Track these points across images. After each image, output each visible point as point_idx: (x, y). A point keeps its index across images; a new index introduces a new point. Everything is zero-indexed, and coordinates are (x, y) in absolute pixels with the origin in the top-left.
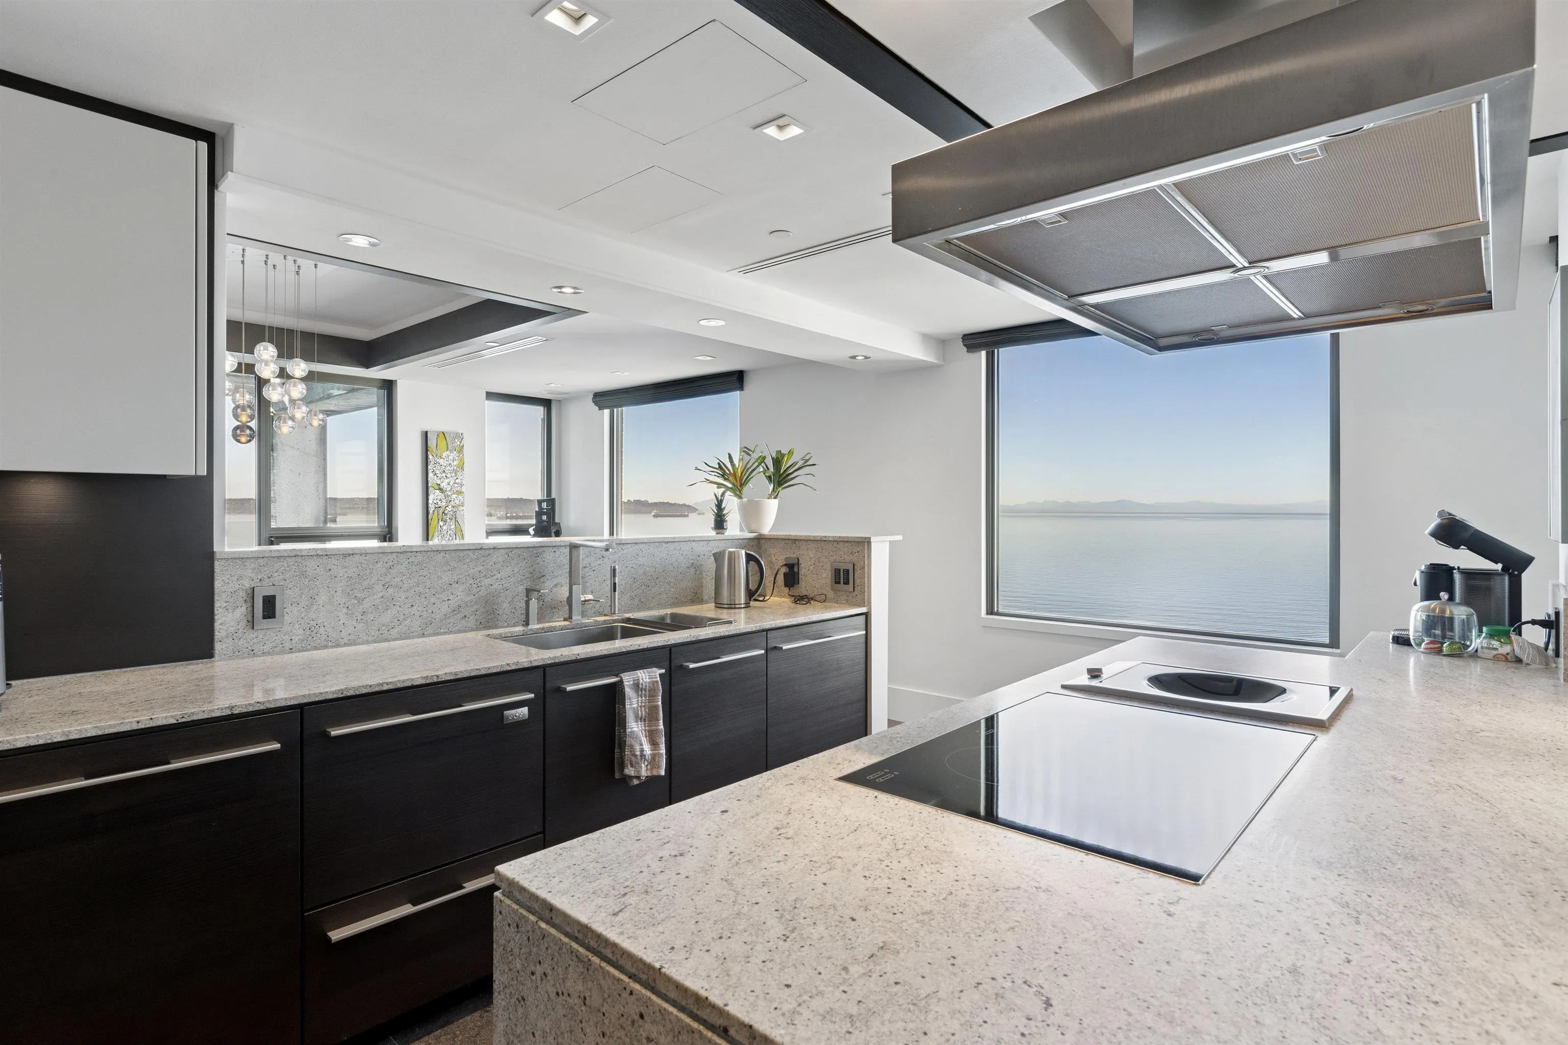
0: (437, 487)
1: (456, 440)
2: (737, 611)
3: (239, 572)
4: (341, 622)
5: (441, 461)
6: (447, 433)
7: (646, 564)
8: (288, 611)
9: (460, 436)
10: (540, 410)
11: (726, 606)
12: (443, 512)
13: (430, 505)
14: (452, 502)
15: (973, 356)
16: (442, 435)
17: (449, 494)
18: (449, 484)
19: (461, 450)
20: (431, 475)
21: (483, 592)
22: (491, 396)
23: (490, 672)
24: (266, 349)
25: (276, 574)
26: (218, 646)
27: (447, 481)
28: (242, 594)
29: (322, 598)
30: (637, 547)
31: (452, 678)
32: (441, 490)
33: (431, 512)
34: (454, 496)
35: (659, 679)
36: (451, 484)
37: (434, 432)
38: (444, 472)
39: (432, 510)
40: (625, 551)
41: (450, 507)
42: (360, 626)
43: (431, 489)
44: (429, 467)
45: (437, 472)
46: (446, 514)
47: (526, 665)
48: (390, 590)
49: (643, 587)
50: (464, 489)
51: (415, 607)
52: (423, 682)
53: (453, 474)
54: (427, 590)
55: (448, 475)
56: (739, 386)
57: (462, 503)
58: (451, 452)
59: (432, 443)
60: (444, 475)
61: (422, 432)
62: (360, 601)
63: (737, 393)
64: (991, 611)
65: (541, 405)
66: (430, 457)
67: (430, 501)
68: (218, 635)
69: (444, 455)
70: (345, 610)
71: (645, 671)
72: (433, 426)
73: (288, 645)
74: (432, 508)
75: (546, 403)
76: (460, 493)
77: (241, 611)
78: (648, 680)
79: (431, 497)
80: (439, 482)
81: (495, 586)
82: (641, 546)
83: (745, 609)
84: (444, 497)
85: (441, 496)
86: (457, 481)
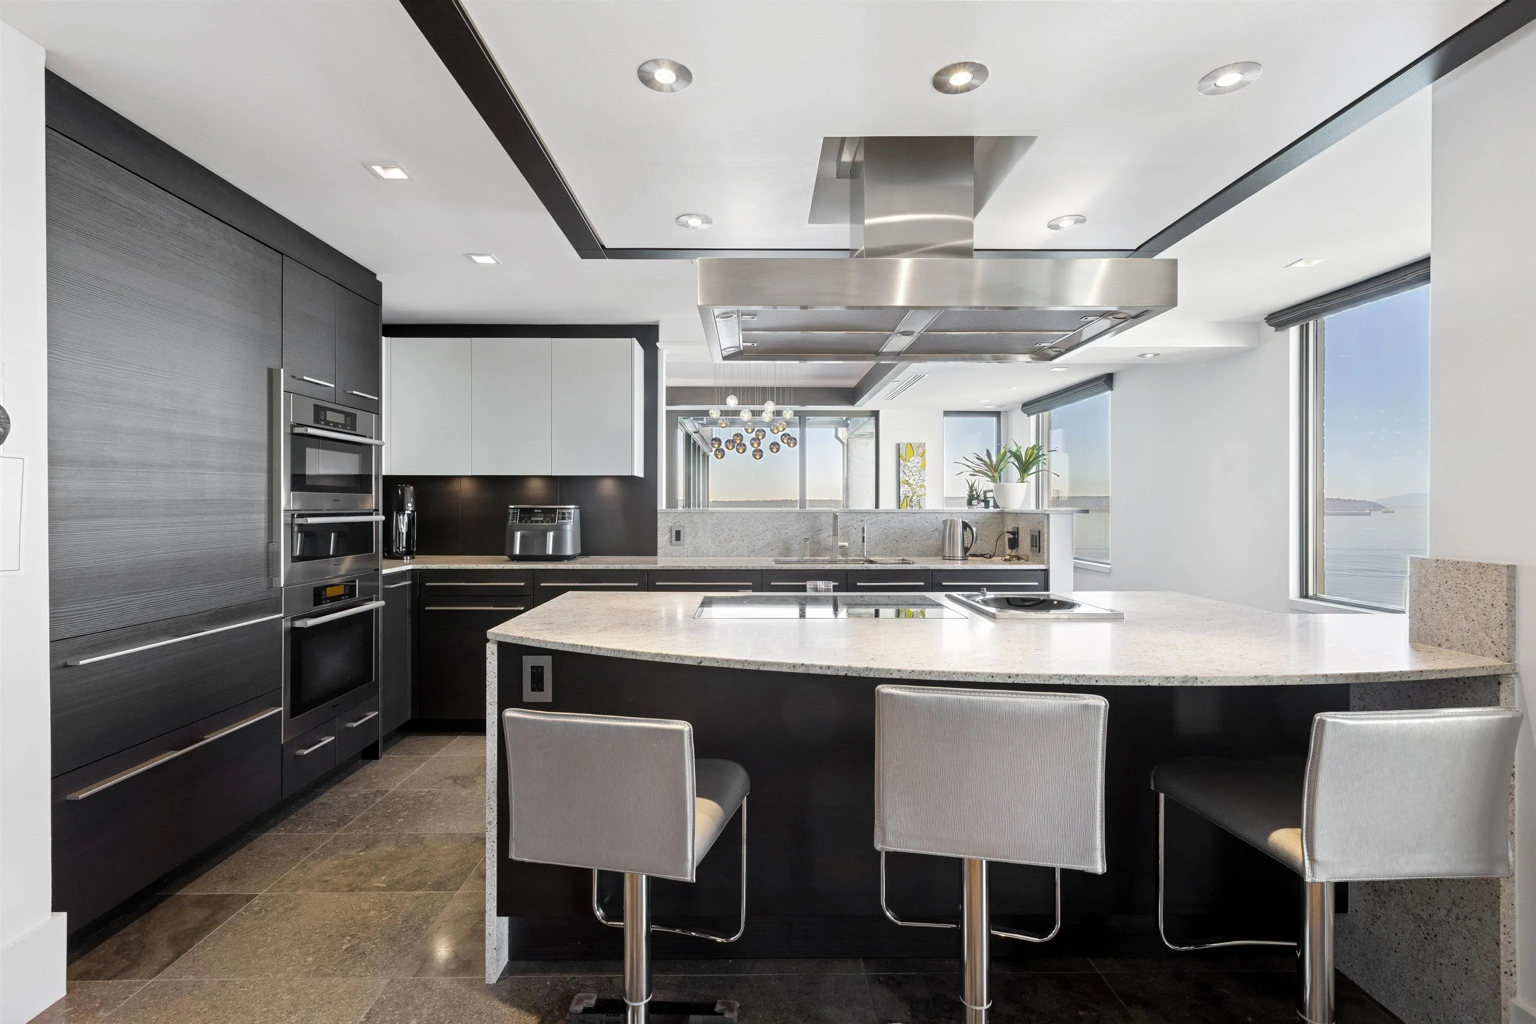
0: (906, 482)
1: (920, 449)
2: (956, 561)
3: (667, 519)
4: (709, 546)
5: (909, 464)
6: (915, 444)
7: (896, 527)
8: (686, 538)
9: (922, 445)
10: (994, 419)
11: (947, 558)
12: (910, 501)
13: (901, 495)
14: (917, 493)
15: (1280, 334)
16: (909, 445)
17: (915, 487)
18: (914, 480)
19: (923, 455)
20: (901, 474)
21: (783, 537)
22: (947, 413)
23: (731, 569)
24: (769, 405)
25: (681, 521)
26: (659, 551)
27: (913, 478)
28: (668, 529)
29: (700, 534)
30: (889, 515)
31: (712, 569)
32: (908, 484)
33: (902, 500)
34: (918, 489)
35: (832, 588)
36: (916, 480)
37: (904, 444)
38: (911, 471)
39: (903, 498)
40: (880, 518)
41: (915, 496)
42: (718, 549)
43: (901, 484)
44: (900, 468)
45: (906, 472)
46: (912, 502)
47: (751, 568)
48: (733, 532)
49: (894, 542)
50: (925, 484)
51: (745, 542)
52: (698, 568)
53: (917, 473)
54: (751, 533)
55: (914, 474)
56: (1107, 387)
57: (924, 494)
58: (917, 457)
59: (902, 453)
60: (911, 474)
61: (897, 444)
62: (718, 536)
63: (1109, 392)
64: (1304, 594)
65: (993, 416)
66: (901, 461)
67: (901, 493)
68: (659, 546)
69: (911, 460)
70: (711, 540)
71: (823, 582)
72: (903, 440)
73: (686, 554)
74: (902, 497)
75: (997, 414)
76: (922, 486)
77: (667, 537)
78: (824, 587)
79: (902, 490)
80: (907, 479)
81: (789, 534)
82: (892, 515)
83: (962, 561)
84: (911, 490)
85: (909, 489)
86: (921, 478)
